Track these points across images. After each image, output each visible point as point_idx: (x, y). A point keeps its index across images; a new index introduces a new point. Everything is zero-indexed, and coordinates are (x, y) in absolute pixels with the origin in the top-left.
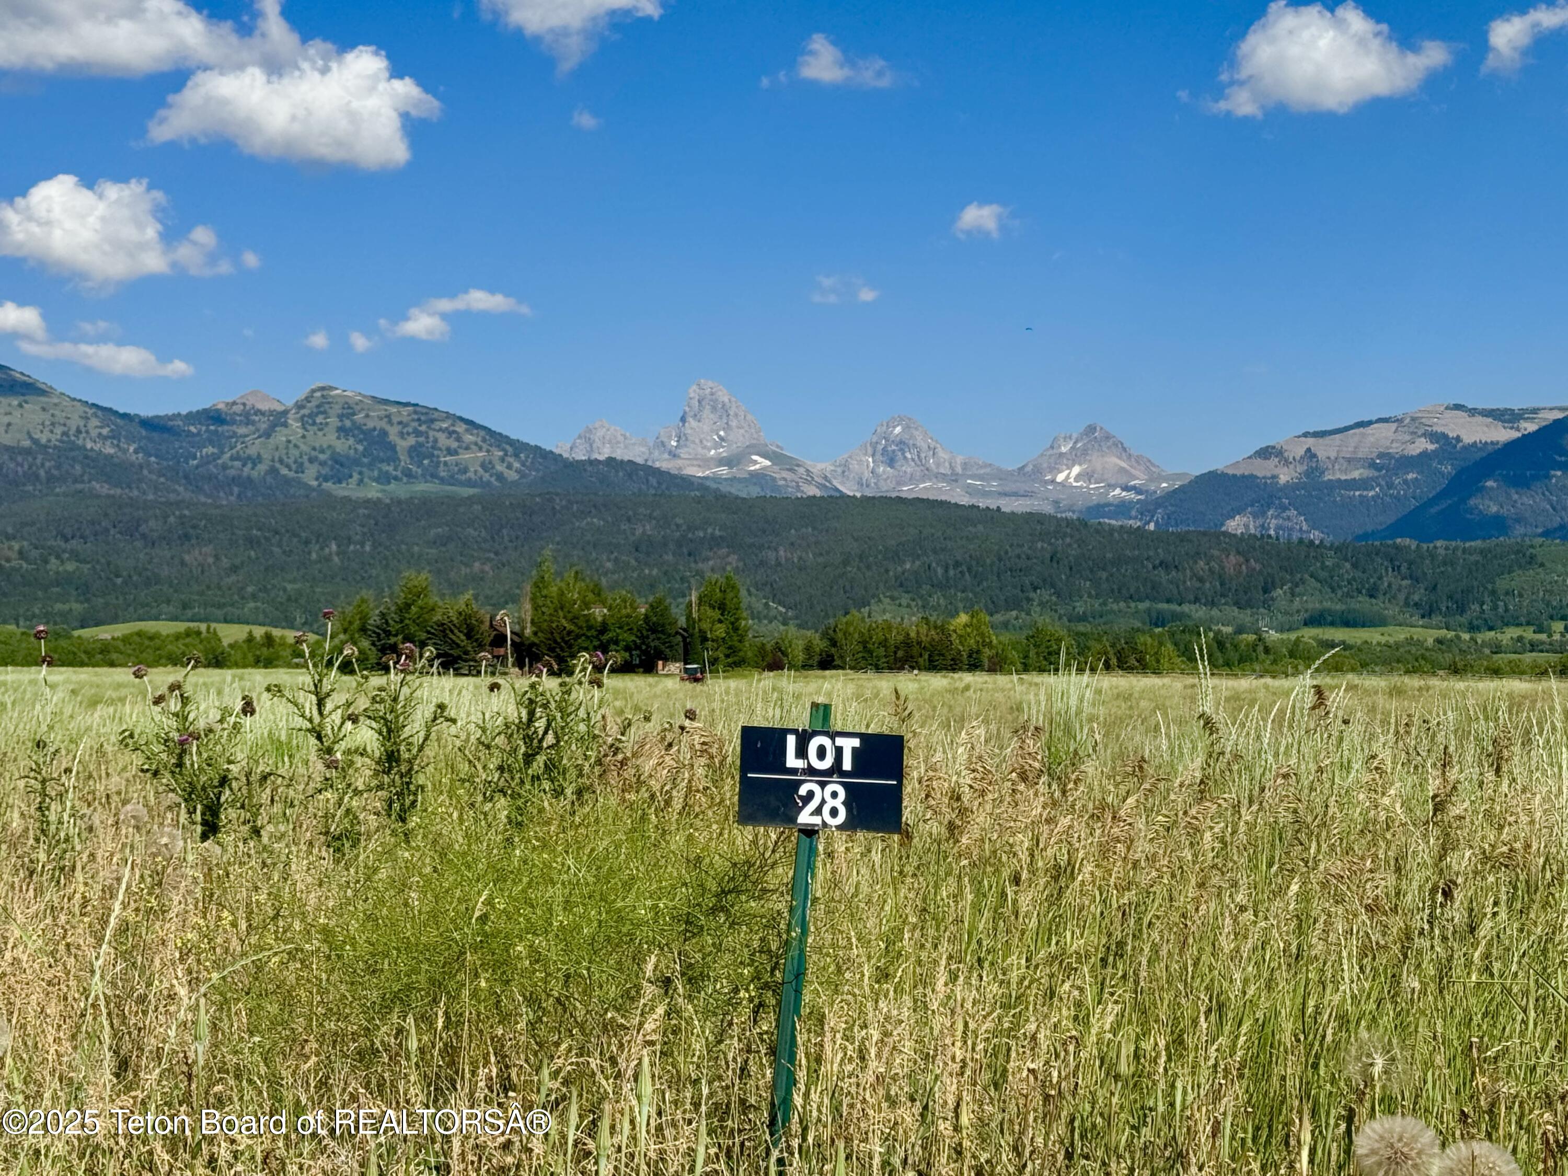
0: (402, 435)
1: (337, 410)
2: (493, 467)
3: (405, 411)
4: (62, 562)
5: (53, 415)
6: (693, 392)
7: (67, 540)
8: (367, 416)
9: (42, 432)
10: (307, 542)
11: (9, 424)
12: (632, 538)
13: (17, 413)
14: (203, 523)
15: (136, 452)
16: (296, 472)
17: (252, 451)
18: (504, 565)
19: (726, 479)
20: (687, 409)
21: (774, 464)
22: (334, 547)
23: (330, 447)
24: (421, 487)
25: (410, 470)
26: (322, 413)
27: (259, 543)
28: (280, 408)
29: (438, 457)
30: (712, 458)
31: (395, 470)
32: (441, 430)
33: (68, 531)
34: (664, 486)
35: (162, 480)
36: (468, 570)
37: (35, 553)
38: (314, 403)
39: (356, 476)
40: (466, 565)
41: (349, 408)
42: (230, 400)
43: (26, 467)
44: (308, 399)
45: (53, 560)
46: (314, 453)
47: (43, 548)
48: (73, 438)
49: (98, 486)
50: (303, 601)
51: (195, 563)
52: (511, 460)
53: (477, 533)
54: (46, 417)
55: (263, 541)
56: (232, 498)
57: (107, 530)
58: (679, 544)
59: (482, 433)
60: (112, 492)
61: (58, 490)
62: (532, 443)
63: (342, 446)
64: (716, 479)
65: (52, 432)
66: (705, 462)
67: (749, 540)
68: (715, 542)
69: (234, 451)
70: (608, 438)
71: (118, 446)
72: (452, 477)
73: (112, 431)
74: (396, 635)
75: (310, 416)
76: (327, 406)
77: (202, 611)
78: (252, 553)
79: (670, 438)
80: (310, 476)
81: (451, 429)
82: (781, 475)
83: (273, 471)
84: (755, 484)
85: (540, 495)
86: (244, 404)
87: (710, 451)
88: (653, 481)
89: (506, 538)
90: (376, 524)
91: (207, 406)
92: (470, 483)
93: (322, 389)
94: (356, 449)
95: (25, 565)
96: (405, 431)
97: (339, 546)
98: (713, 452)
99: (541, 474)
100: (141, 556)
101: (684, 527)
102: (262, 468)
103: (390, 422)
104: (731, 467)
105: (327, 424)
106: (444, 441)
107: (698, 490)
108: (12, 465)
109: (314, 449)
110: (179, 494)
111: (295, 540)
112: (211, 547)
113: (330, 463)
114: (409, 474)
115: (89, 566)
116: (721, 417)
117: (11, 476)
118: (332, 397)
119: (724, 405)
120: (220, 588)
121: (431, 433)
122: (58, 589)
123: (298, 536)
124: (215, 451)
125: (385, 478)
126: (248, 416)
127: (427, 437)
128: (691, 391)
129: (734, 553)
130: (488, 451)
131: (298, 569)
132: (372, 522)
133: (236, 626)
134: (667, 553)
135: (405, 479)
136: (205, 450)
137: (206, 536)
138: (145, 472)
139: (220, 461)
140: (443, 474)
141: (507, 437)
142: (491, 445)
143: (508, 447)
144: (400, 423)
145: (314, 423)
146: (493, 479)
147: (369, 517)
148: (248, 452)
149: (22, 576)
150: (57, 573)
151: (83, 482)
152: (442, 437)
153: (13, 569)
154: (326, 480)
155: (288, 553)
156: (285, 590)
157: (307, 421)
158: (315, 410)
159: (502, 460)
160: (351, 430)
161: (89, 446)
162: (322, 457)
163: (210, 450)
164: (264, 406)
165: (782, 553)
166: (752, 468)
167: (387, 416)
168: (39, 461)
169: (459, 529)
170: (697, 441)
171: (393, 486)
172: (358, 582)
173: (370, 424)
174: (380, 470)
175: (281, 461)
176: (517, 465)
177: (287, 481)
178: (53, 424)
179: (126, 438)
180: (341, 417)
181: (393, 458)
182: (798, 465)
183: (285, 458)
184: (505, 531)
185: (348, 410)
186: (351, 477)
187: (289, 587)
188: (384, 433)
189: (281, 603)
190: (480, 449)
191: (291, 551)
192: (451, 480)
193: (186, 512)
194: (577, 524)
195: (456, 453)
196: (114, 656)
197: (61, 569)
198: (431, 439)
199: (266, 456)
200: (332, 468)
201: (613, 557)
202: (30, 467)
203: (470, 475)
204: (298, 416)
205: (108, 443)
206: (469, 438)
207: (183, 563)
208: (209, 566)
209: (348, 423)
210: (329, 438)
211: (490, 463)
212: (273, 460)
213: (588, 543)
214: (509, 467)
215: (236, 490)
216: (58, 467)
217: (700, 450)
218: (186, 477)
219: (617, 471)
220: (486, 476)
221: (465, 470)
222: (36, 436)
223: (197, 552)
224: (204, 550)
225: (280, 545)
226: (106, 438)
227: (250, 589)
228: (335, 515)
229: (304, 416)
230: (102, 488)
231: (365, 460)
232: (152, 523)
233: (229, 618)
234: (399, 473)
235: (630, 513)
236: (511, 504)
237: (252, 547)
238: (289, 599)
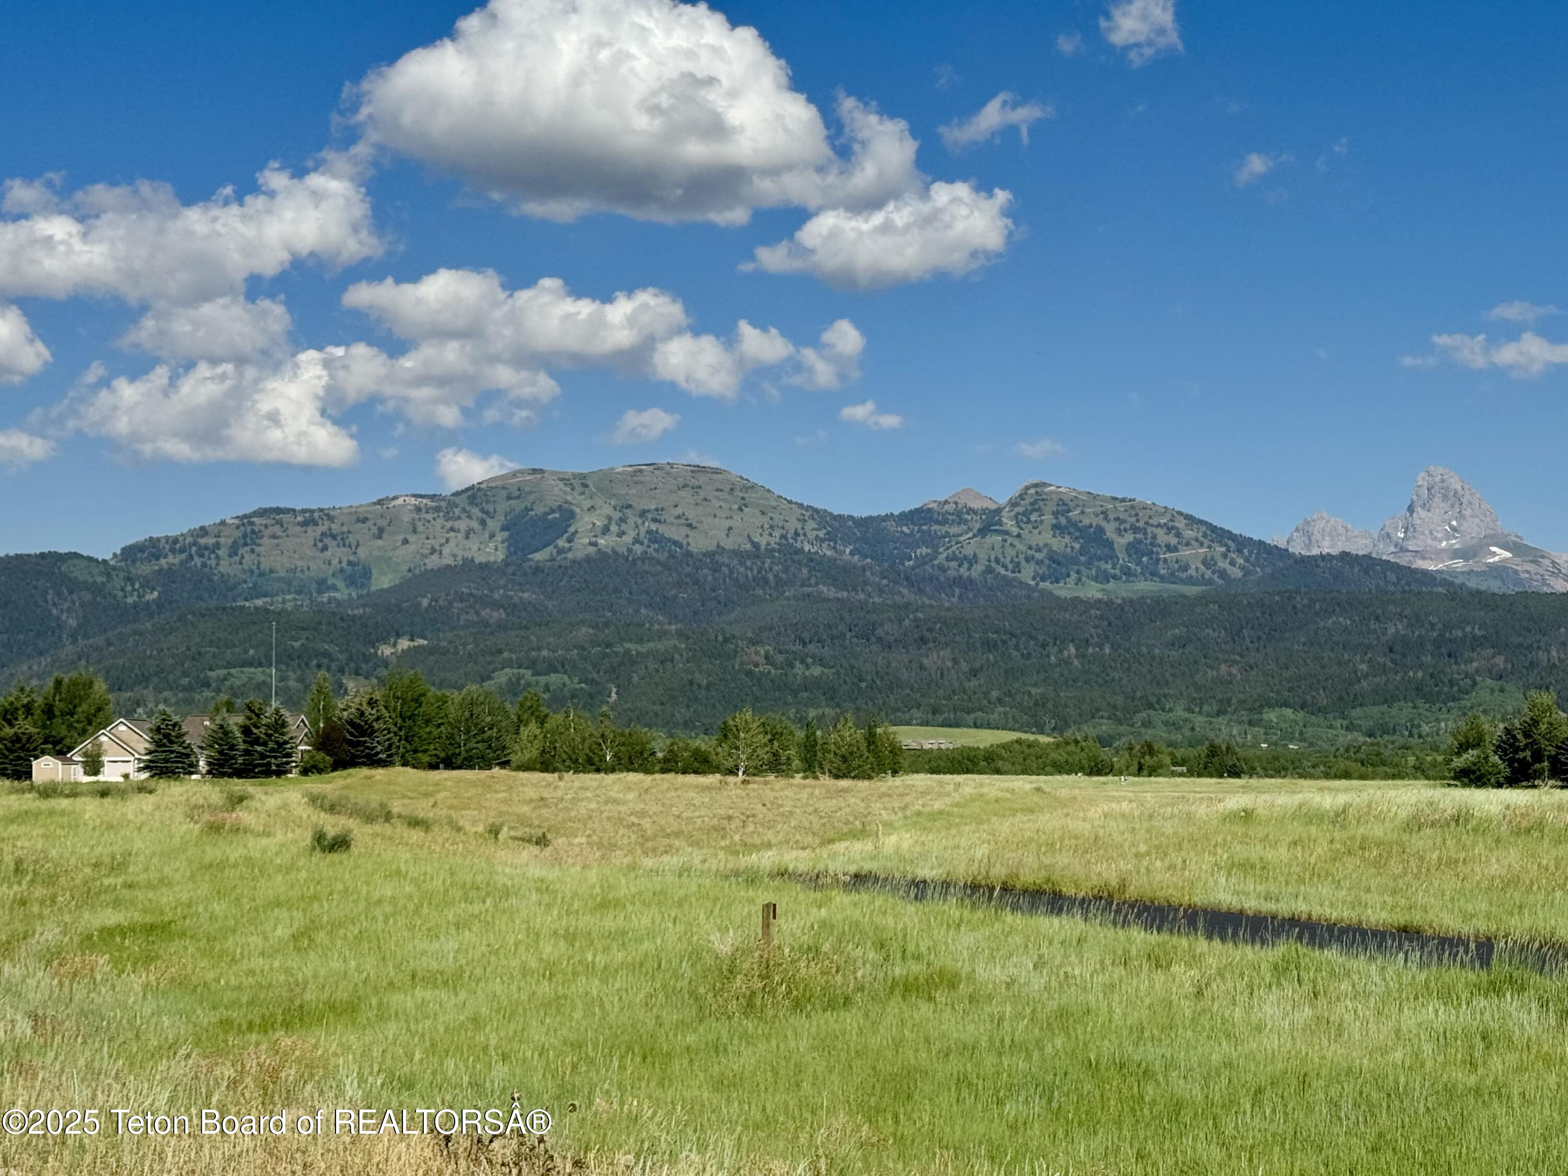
0: (1119, 532)
1: (1051, 507)
2: (1216, 563)
3: (1121, 507)
4: (808, 667)
5: (771, 518)
6: (1421, 479)
7: (805, 645)
8: (1083, 512)
9: (761, 535)
10: (1044, 646)
11: (730, 529)
12: (1384, 639)
13: (737, 517)
14: (938, 626)
15: (852, 554)
16: (1013, 572)
17: (968, 551)
18: (1251, 668)
19: (1462, 573)
20: (1415, 498)
21: (1514, 556)
22: (1073, 650)
23: (1046, 545)
24: (1143, 587)
25: (1130, 568)
26: (1035, 510)
27: (995, 646)
28: (993, 507)
29: (1158, 553)
30: (1444, 550)
31: (1113, 568)
32: (1159, 526)
33: (806, 636)
34: (1403, 582)
35: (885, 582)
36: (1215, 673)
37: (780, 658)
38: (1028, 501)
39: (1073, 575)
40: (1212, 668)
41: (1064, 504)
42: (943, 499)
43: (755, 571)
44: (1022, 497)
45: (797, 664)
46: (1030, 552)
47: (787, 652)
48: (791, 541)
49: (825, 589)
50: (1050, 706)
51: (934, 667)
52: (1234, 556)
53: (1216, 634)
54: (765, 520)
55: (1000, 643)
56: (954, 600)
57: (843, 635)
58: (1437, 643)
59: (1203, 528)
60: (839, 595)
61: (787, 594)
62: (1256, 538)
63: (1059, 544)
64: (1453, 572)
65: (771, 535)
66: (1438, 554)
67: (1516, 640)
68: (1477, 643)
69: (950, 551)
70: (1327, 530)
71: (834, 548)
72: (1172, 574)
73: (828, 533)
74: (1524, 750)
75: (1024, 514)
76: (1041, 503)
77: (952, 716)
78: (991, 657)
79: (1396, 528)
80: (1027, 574)
81: (1171, 524)
82: (1524, 568)
83: (989, 570)
84: (1496, 578)
85: (1278, 593)
86: (956, 503)
87: (1441, 542)
88: (1392, 577)
89: (1248, 640)
90: (1110, 625)
91: (918, 506)
92: (1191, 581)
93: (1036, 485)
94: (1072, 548)
95: (773, 671)
96: (1122, 527)
97: (1077, 649)
98: (1444, 544)
99: (1268, 570)
100: (880, 660)
101: (1440, 626)
102: (979, 568)
103: (1106, 518)
104: (1466, 560)
105: (1042, 521)
106: (1163, 537)
107: (1440, 585)
108: (742, 570)
109: (1030, 548)
110: (903, 597)
111: (1032, 643)
112: (949, 650)
113: (1047, 562)
114: (1127, 572)
115: (834, 670)
116: (1452, 506)
117: (741, 580)
118: (1046, 494)
119: (1456, 492)
120: (965, 692)
121: (1149, 530)
122: (805, 694)
123: (1035, 638)
124: (929, 551)
125: (1103, 577)
126: (960, 515)
127: (1145, 534)
128: (1419, 478)
129: (1499, 654)
130: (1209, 547)
131: (1038, 673)
132: (1106, 623)
133: (986, 731)
134: (1426, 655)
135: (1124, 578)
136: (918, 551)
137: (943, 639)
138: (868, 573)
139: (936, 562)
140: (1162, 572)
141: (1229, 532)
142: (1212, 541)
143: (1230, 543)
144: (1117, 519)
145: (1029, 521)
146: (1215, 577)
147: (1101, 618)
148: (964, 552)
149: (772, 681)
150: (806, 677)
151: (810, 586)
152: (1160, 532)
153: (762, 673)
154: (1043, 579)
155: (1028, 657)
156: (1029, 694)
157: (1022, 519)
158: (1029, 508)
159: (1225, 556)
160: (1066, 527)
161: (806, 549)
162: (1039, 556)
163: (924, 550)
164: (976, 505)
165: (1554, 653)
166: (1491, 561)
167: (1102, 513)
168: (767, 565)
169: (1196, 630)
170: (1427, 532)
171: (1112, 585)
172: (1101, 686)
173: (1086, 521)
174: (1098, 569)
175: (997, 561)
176: (1240, 561)
177: (1008, 582)
178: (771, 527)
179: (842, 539)
180: (1056, 514)
181: (1112, 557)
182: (1543, 557)
183: (1001, 557)
184: (1245, 632)
185: (1063, 506)
186: (1068, 576)
187: (1034, 691)
188: (1100, 530)
189: (1029, 708)
190: (1202, 545)
191: (1029, 654)
192: (1172, 578)
193: (920, 615)
194: (1322, 623)
195: (1175, 549)
196: (1000, 764)
197: (807, 673)
198: (1149, 536)
199: (982, 556)
200: (1049, 567)
201: (1366, 658)
202: (759, 572)
203: (1192, 572)
204: (1013, 514)
205: (825, 545)
206: (1189, 534)
207: (922, 667)
208: (948, 670)
209: (1063, 521)
210: (1045, 537)
211: (1212, 558)
212: (989, 561)
213: (1338, 644)
214: (1232, 563)
215: (957, 591)
216: (786, 570)
217: (1430, 542)
218: (907, 578)
219: (1352, 567)
220: (1208, 574)
221: (1186, 568)
222: (756, 540)
223: (935, 655)
224: (941, 653)
225: (1017, 647)
226: (822, 540)
227: (995, 694)
228: (1067, 616)
229: (1018, 513)
230: (829, 591)
231: (1083, 559)
232: (887, 627)
233: (979, 724)
234: (1117, 572)
235: (1380, 611)
236: (1249, 603)
237: (990, 651)
238: (1036, 704)
